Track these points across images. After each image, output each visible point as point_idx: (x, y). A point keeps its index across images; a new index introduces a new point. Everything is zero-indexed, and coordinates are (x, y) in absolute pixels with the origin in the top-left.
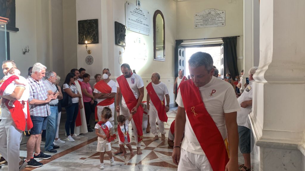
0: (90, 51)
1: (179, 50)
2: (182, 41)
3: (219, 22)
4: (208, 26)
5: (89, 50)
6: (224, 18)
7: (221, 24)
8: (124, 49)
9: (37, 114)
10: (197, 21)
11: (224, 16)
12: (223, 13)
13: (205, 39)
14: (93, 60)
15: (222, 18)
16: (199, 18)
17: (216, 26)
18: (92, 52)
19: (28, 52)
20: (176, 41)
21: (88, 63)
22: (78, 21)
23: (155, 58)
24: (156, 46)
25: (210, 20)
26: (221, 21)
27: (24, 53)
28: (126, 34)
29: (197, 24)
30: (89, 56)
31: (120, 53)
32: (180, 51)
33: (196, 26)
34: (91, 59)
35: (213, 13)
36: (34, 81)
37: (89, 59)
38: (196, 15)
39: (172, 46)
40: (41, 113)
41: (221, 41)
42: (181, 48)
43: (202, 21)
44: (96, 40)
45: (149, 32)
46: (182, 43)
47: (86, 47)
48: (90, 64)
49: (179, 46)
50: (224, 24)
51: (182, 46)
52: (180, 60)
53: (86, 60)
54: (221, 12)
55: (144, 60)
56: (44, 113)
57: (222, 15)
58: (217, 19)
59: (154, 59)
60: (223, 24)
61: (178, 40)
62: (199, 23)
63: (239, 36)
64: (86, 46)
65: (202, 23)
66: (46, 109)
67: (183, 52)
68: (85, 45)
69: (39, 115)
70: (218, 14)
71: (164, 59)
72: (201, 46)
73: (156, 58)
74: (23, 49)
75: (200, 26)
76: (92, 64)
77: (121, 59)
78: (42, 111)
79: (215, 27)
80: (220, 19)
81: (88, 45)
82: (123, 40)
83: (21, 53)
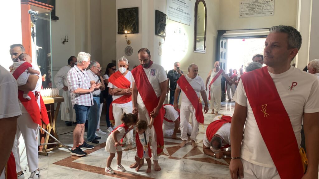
0: (129, 42)
1: (221, 41)
2: (224, 31)
3: (267, 11)
4: (254, 15)
5: (129, 41)
6: (272, 7)
7: (270, 13)
8: (164, 39)
9: (82, 103)
10: (243, 10)
11: (273, 4)
12: (272, 0)
13: (250, 29)
14: (132, 51)
15: (270, 6)
16: (244, 7)
17: (264, 15)
18: (131, 42)
19: (67, 41)
20: (218, 31)
21: (128, 54)
22: (118, 10)
23: (195, 50)
24: (197, 37)
25: (256, 8)
26: (269, 10)
27: (63, 43)
28: (166, 23)
29: (241, 13)
30: (129, 47)
31: (160, 44)
32: (222, 42)
33: (241, 16)
34: (130, 49)
35: (260, 1)
36: (80, 71)
37: (128, 50)
38: (242, 3)
39: (214, 37)
40: (85, 102)
42: (224, 39)
43: (247, 9)
44: (135, 30)
45: (190, 22)
46: (224, 34)
47: (126, 37)
48: (129, 55)
49: (221, 37)
50: (273, 13)
51: (223, 37)
52: (222, 53)
53: (125, 51)
55: (184, 51)
56: (88, 102)
57: (271, 3)
58: (265, 8)
59: (195, 51)
60: (271, 13)
61: (221, 31)
62: (244, 12)
64: (126, 35)
65: (248, 12)
66: (90, 99)
67: (225, 43)
68: (124, 35)
69: (84, 104)
70: (266, 2)
71: (205, 51)
72: (246, 37)
73: (196, 50)
74: (62, 39)
75: (245, 15)
76: (131, 55)
77: (160, 51)
78: (87, 100)
79: (262, 16)
80: (269, 7)
81: (128, 35)
82: (164, 30)
83: (61, 42)
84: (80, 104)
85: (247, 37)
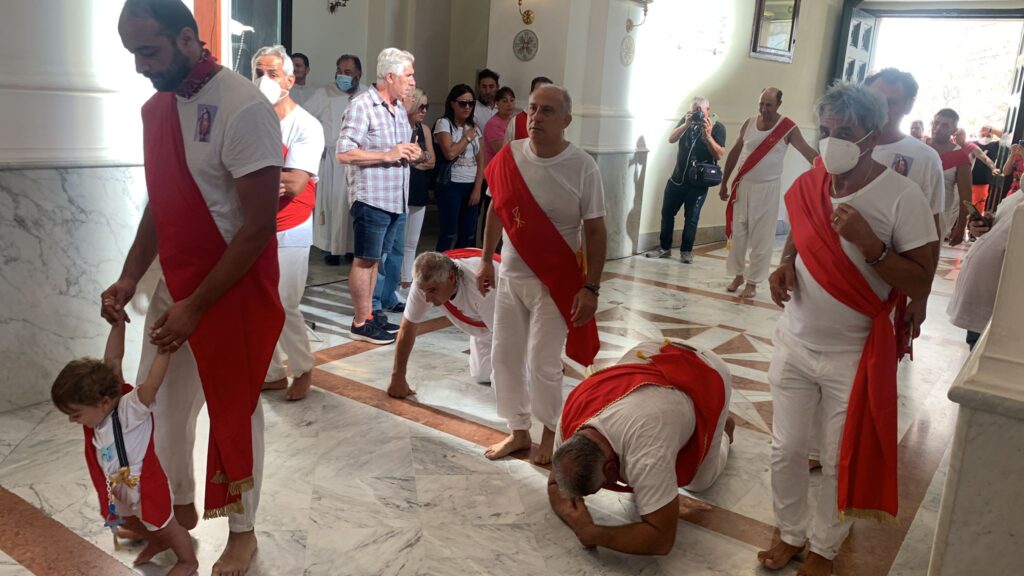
0: (528, 15)
1: (853, 23)
5: (528, 11)
8: (646, 11)
9: (376, 199)
14: (536, 46)
18: (535, 17)
21: (521, 56)
23: (754, 50)
24: (767, 3)
30: (526, 32)
31: (630, 26)
32: (857, 27)
34: (530, 40)
36: (384, 104)
37: (523, 42)
39: (830, 6)
40: (386, 200)
42: (864, 17)
47: (520, 1)
48: (525, 59)
49: (855, 9)
51: (863, 10)
52: (852, 64)
53: (515, 45)
55: (715, 53)
59: (753, 54)
66: (400, 193)
67: (868, 32)
69: (381, 205)
71: (791, 54)
72: (944, 14)
73: (758, 50)
76: (530, 59)
77: (629, 49)
84: (371, 203)
85: (949, 11)
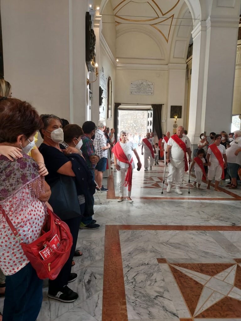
2: (120, 104)
3: (149, 91)
4: (140, 94)
6: (153, 89)
7: (151, 93)
10: (132, 89)
11: (153, 86)
12: (152, 84)
13: (138, 104)
15: (151, 88)
16: (133, 86)
17: (147, 94)
20: (115, 103)
25: (142, 89)
26: (151, 91)
29: (132, 91)
33: (131, 93)
35: (144, 83)
38: (132, 84)
41: (150, 107)
42: (119, 110)
43: (136, 89)
46: (120, 106)
49: (118, 108)
54: (151, 83)
57: (152, 86)
58: (148, 89)
59: (108, 119)
60: (152, 94)
61: (117, 103)
62: (134, 91)
63: (164, 104)
65: (136, 91)
70: (149, 85)
71: (111, 118)
72: (133, 110)
75: (134, 93)
80: (150, 89)
